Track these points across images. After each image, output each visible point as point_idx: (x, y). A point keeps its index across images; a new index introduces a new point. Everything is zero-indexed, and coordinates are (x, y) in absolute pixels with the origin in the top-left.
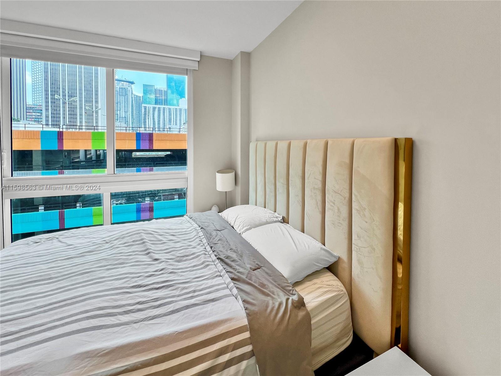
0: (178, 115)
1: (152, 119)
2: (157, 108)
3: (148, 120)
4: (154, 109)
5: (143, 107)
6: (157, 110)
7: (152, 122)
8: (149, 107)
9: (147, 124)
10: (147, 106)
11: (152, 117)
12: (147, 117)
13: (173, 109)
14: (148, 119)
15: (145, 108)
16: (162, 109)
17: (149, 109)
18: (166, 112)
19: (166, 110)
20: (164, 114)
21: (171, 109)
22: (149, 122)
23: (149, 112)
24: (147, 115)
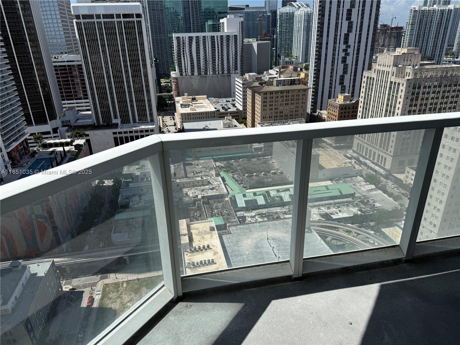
0: (225, 47)
1: (188, 56)
2: (195, 38)
3: (184, 59)
4: (191, 38)
6: (194, 41)
7: (189, 61)
8: (183, 38)
9: (183, 65)
10: (180, 35)
11: (188, 53)
12: (182, 53)
13: (217, 36)
14: (184, 56)
15: (178, 38)
16: (202, 38)
17: (183, 40)
18: (207, 42)
19: (207, 40)
20: (205, 48)
21: (214, 37)
22: (185, 61)
23: (183, 46)
24: (182, 51)
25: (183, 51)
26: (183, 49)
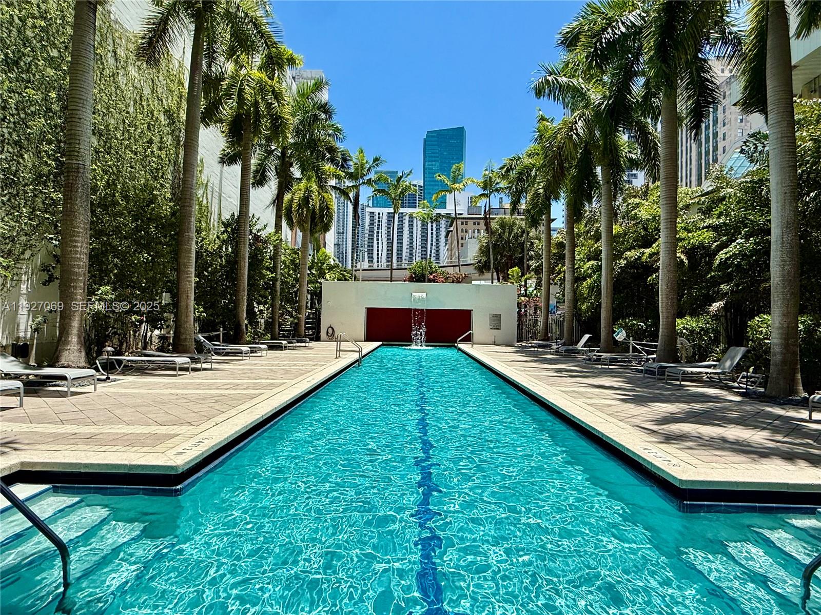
1: (385, 240)
3: (378, 243)
4: (391, 216)
5: (367, 214)
6: (396, 218)
7: (385, 247)
8: (379, 214)
9: (375, 252)
10: (377, 211)
11: (384, 236)
12: (375, 235)
14: (378, 240)
15: (372, 214)
16: (408, 215)
17: (379, 218)
19: (415, 218)
20: (411, 229)
22: (378, 247)
23: (378, 225)
24: (375, 232)
25: (378, 232)
26: (378, 229)
